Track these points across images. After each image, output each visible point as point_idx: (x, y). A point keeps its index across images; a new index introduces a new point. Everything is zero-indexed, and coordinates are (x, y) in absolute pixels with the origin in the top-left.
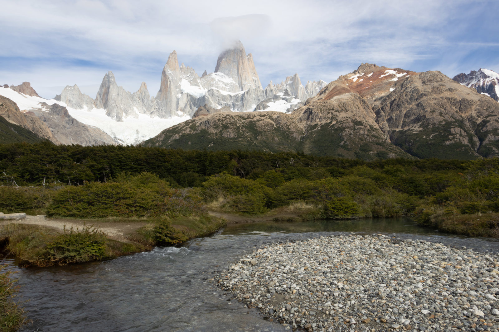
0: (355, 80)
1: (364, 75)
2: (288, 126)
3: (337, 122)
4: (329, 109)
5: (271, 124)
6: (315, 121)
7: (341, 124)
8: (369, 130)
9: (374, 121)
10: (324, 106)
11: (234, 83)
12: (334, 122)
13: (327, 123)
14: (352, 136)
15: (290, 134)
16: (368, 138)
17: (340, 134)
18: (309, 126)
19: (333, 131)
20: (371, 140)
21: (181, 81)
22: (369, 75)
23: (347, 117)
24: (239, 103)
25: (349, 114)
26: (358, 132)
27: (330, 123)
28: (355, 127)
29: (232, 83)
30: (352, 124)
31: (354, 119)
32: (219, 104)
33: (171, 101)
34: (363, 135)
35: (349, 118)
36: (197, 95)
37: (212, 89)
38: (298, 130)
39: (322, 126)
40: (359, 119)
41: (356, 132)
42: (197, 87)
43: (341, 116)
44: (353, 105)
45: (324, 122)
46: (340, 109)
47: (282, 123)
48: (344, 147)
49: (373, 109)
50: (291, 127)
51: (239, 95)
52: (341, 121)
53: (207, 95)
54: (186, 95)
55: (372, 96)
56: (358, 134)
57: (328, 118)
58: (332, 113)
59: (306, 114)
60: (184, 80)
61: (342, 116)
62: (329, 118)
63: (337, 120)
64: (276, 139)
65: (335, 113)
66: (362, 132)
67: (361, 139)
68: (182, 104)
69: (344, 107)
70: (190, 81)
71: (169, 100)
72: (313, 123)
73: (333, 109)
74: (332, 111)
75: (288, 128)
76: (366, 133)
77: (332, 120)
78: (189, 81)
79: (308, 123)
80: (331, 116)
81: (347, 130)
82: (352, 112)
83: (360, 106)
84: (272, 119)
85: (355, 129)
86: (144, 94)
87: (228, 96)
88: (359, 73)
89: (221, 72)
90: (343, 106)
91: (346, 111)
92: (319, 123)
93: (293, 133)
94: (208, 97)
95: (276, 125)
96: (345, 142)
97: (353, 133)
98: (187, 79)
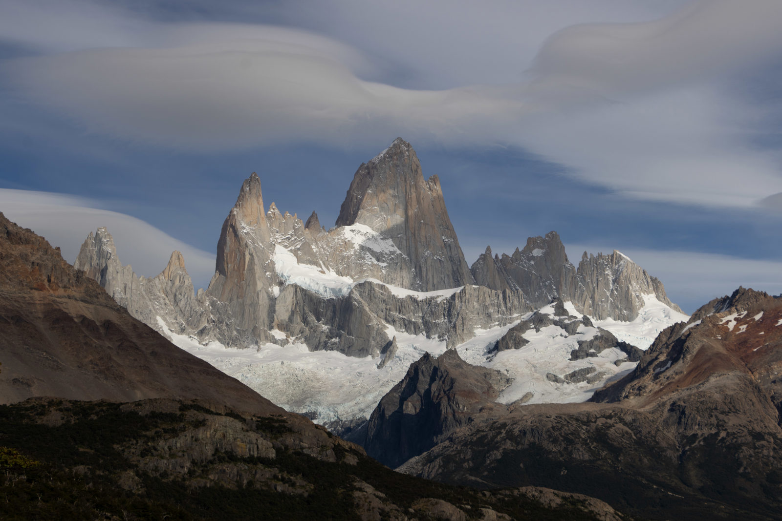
0: (731, 326)
1: (747, 316)
2: (655, 437)
3: (728, 433)
4: (711, 410)
5: (627, 433)
6: (691, 428)
7: (734, 438)
8: (774, 449)
9: (776, 424)
10: (702, 403)
11: (398, 252)
12: (723, 434)
13: (711, 434)
14: (753, 459)
15: (662, 452)
16: (776, 462)
17: (737, 455)
18: (684, 437)
19: (724, 450)
20: (779, 465)
21: (273, 252)
22: (758, 317)
23: (740, 425)
24: (442, 320)
25: (742, 419)
26: (760, 453)
27: (717, 434)
28: (754, 444)
29: (392, 253)
30: (750, 438)
31: (750, 428)
32: (388, 321)
33: (254, 305)
34: (768, 456)
35: (744, 427)
36: (322, 290)
37: (370, 283)
38: (670, 445)
39: (705, 439)
40: (758, 429)
41: (758, 452)
42: (314, 267)
43: (730, 424)
44: (744, 400)
45: (706, 431)
46: (727, 410)
47: (644, 431)
48: (745, 475)
49: (773, 398)
50: (658, 438)
51: (439, 300)
52: (734, 434)
53: (356, 295)
54: (292, 290)
55: (768, 372)
56: (761, 455)
57: (711, 424)
58: (716, 417)
59: (675, 416)
60: (279, 249)
61: (732, 421)
62: (713, 425)
63: (726, 430)
64: (645, 461)
65: (721, 417)
66: (765, 452)
67: (766, 464)
68: (283, 313)
69: (731, 406)
70: (295, 252)
71: (248, 301)
72: (690, 433)
73: (716, 409)
74: (715, 413)
75: (655, 441)
76: (772, 454)
77: (718, 429)
78: (291, 251)
79: (681, 431)
80: (716, 422)
81: (744, 448)
82: (745, 413)
83: (754, 400)
84: (625, 424)
85: (755, 448)
86: (177, 283)
87: (409, 301)
88: (737, 310)
89: (365, 223)
90: (730, 403)
91: (736, 411)
92: (700, 433)
93: (664, 451)
94: (359, 302)
95: (635, 435)
96: (745, 468)
97: (753, 454)
98: (286, 247)
